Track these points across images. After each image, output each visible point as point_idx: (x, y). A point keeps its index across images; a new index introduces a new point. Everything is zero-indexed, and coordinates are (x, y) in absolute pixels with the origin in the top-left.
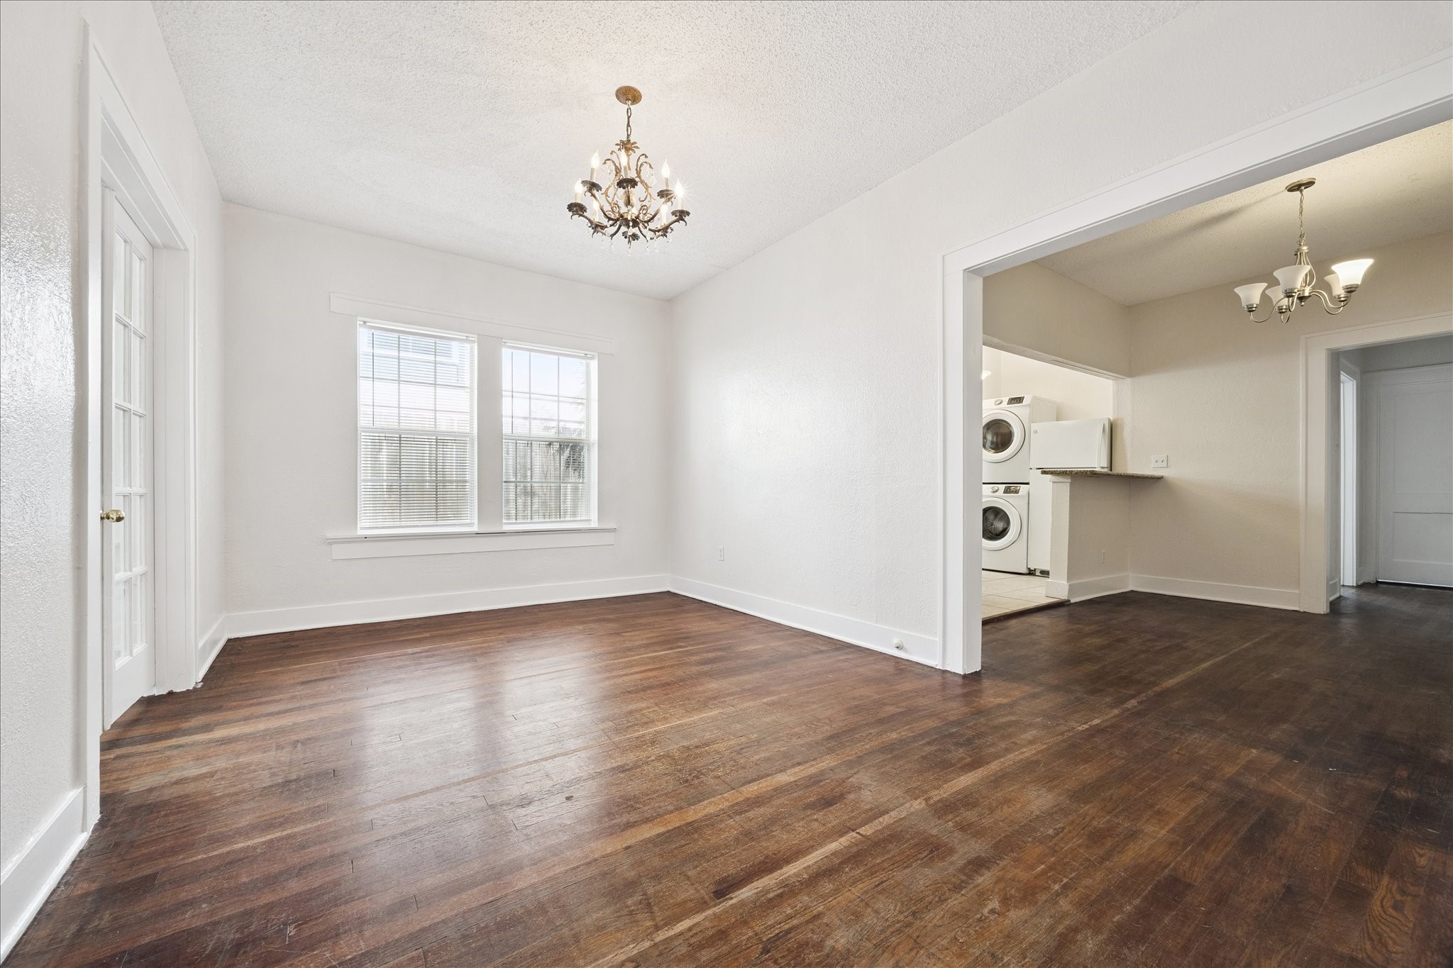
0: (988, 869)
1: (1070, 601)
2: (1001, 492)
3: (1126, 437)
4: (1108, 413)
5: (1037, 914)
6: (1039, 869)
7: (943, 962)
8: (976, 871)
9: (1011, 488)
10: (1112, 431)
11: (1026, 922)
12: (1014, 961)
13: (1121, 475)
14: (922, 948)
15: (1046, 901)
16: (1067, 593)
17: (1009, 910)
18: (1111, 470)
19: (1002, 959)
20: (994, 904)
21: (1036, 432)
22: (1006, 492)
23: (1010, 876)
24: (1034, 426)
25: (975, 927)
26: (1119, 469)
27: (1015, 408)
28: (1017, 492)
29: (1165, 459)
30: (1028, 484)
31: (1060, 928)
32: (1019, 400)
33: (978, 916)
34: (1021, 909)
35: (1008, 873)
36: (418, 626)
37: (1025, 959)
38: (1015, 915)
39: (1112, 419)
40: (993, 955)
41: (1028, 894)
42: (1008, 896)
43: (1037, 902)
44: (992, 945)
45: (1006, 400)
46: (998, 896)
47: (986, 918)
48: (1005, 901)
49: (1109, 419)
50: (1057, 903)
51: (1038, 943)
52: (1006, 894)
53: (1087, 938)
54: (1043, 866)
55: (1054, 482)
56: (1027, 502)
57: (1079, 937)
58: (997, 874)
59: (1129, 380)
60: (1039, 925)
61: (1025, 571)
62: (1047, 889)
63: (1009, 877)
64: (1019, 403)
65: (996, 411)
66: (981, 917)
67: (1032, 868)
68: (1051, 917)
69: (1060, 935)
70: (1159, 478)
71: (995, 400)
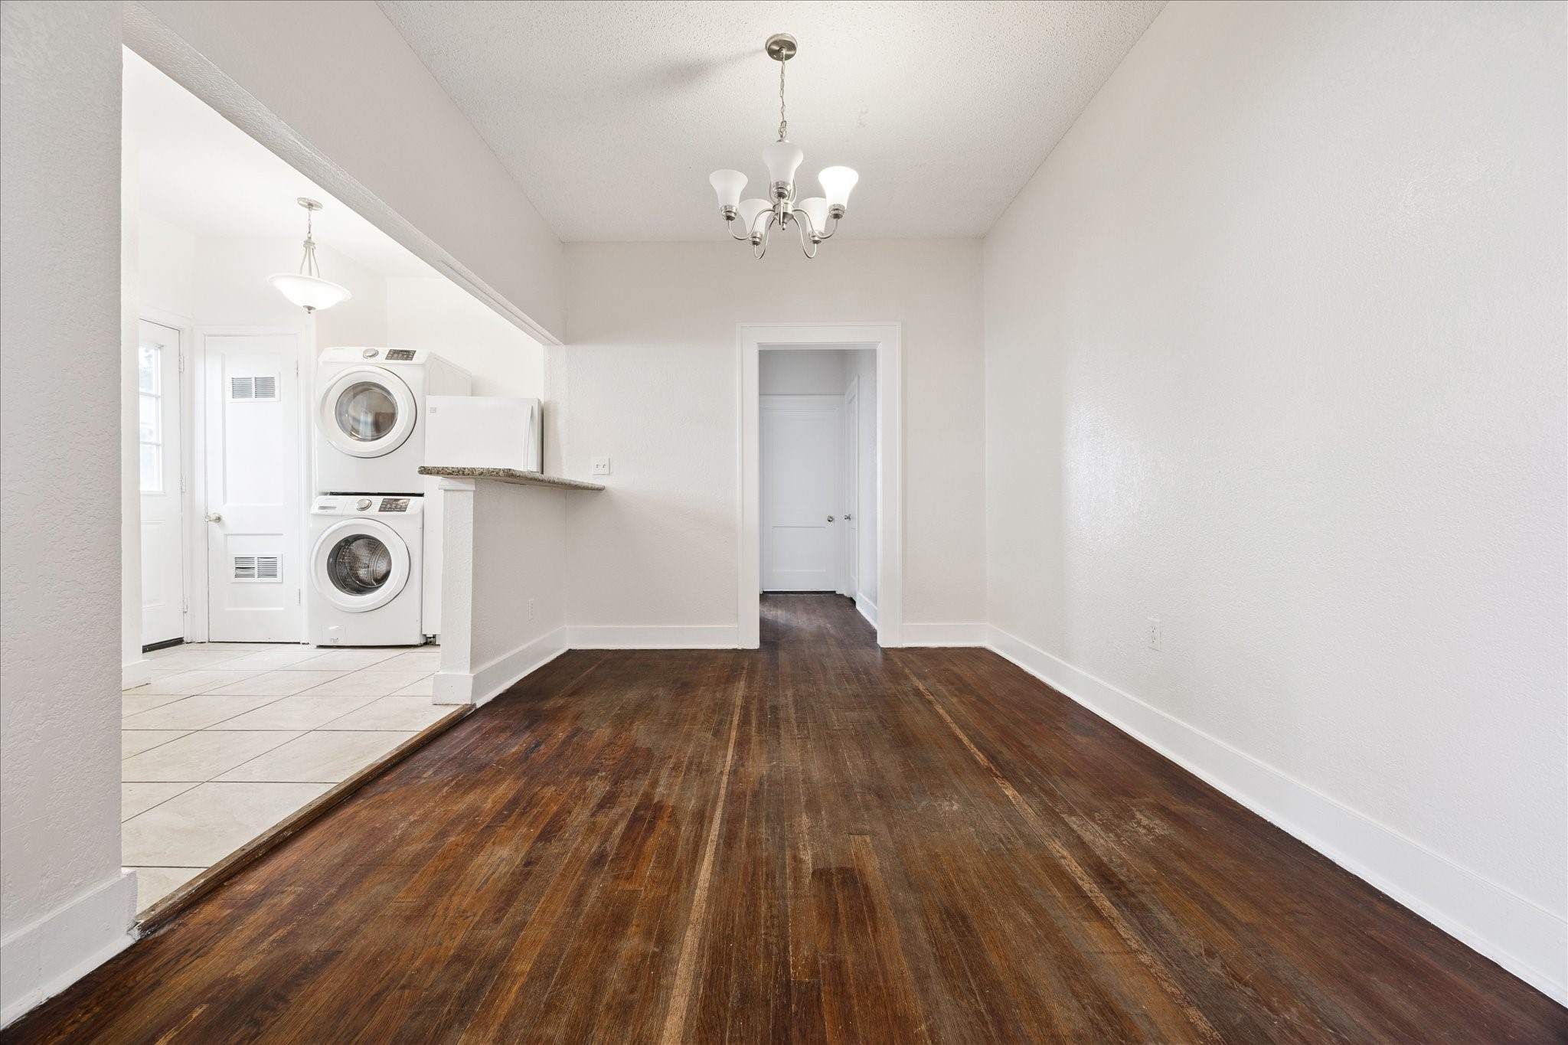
1: (474, 705)
2: (374, 510)
3: (560, 427)
4: (538, 392)
9: (393, 501)
10: (543, 420)
13: (554, 482)
16: (469, 693)
18: (542, 473)
21: (434, 410)
22: (383, 509)
24: (431, 401)
26: (551, 473)
27: (399, 366)
28: (403, 509)
29: (607, 463)
30: (421, 495)
32: (407, 355)
39: (543, 401)
45: (384, 352)
49: (539, 400)
55: (445, 490)
56: (420, 526)
59: (563, 348)
61: (418, 640)
64: (406, 359)
65: (368, 368)
70: (600, 490)
71: (365, 348)
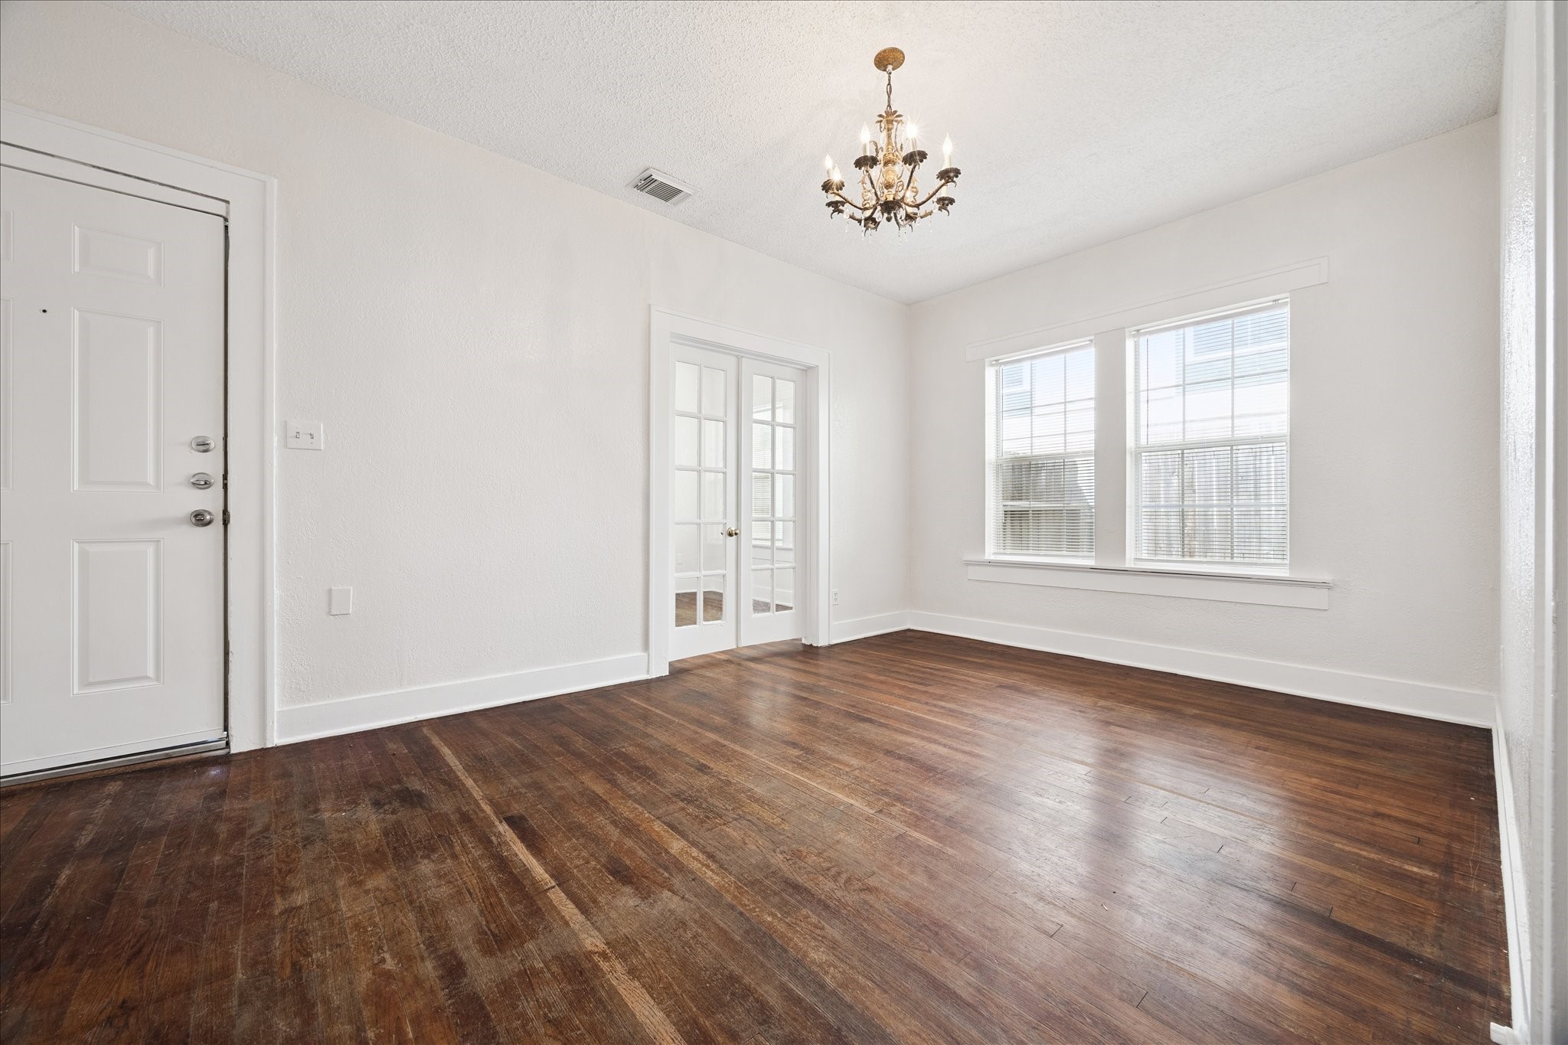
0: (441, 978)
5: (352, 996)
6: (409, 1029)
7: (360, 914)
8: (444, 965)
11: (351, 983)
12: (322, 957)
14: (383, 905)
15: (360, 1012)
17: (374, 974)
19: (331, 950)
20: (390, 964)
23: (418, 993)
25: (376, 943)
31: (320, 1009)
33: (385, 949)
34: (367, 986)
35: (422, 993)
36: (992, 652)
37: (317, 966)
38: (365, 978)
40: (339, 946)
41: (381, 1000)
42: (391, 980)
43: (365, 1002)
44: (348, 948)
46: (397, 971)
47: (379, 954)
48: (388, 976)
50: (350, 1022)
51: (322, 982)
52: (395, 979)
53: (290, 1028)
54: (411, 1035)
57: (298, 1021)
58: (428, 983)
60: (339, 992)
62: (375, 1023)
63: (416, 993)
66: (382, 950)
67: (416, 1021)
68: (339, 1008)
69: (314, 1005)
